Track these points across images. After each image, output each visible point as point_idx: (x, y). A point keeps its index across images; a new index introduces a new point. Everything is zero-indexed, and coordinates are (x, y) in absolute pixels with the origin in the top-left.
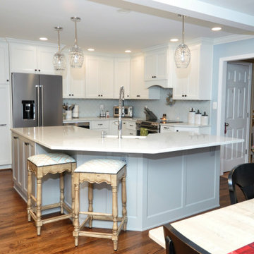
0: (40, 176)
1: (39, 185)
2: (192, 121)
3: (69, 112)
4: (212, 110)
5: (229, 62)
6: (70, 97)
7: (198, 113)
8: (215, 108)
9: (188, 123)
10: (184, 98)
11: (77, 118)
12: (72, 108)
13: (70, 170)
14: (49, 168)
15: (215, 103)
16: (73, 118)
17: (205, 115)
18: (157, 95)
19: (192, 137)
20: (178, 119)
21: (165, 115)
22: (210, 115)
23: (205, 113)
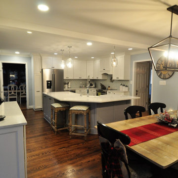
2: (121, 89)
3: (66, 85)
4: (130, 84)
5: (137, 63)
6: (67, 79)
7: (124, 85)
10: (118, 79)
11: (70, 88)
12: (68, 84)
15: (131, 81)
16: (68, 88)
17: (127, 86)
18: (106, 78)
20: (116, 88)
21: (109, 87)
22: (129, 86)
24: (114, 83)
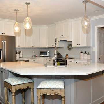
0: (14, 91)
1: (13, 97)
2: (82, 57)
3: (18, 55)
4: (92, 51)
6: (18, 47)
7: (85, 53)
8: (94, 50)
9: (80, 58)
10: (79, 46)
11: (22, 58)
12: (19, 53)
13: (30, 87)
14: (18, 86)
15: (94, 48)
16: (20, 58)
17: (89, 54)
19: (82, 65)
20: (74, 57)
21: (67, 55)
22: (91, 54)
23: (89, 53)
24: (72, 50)
